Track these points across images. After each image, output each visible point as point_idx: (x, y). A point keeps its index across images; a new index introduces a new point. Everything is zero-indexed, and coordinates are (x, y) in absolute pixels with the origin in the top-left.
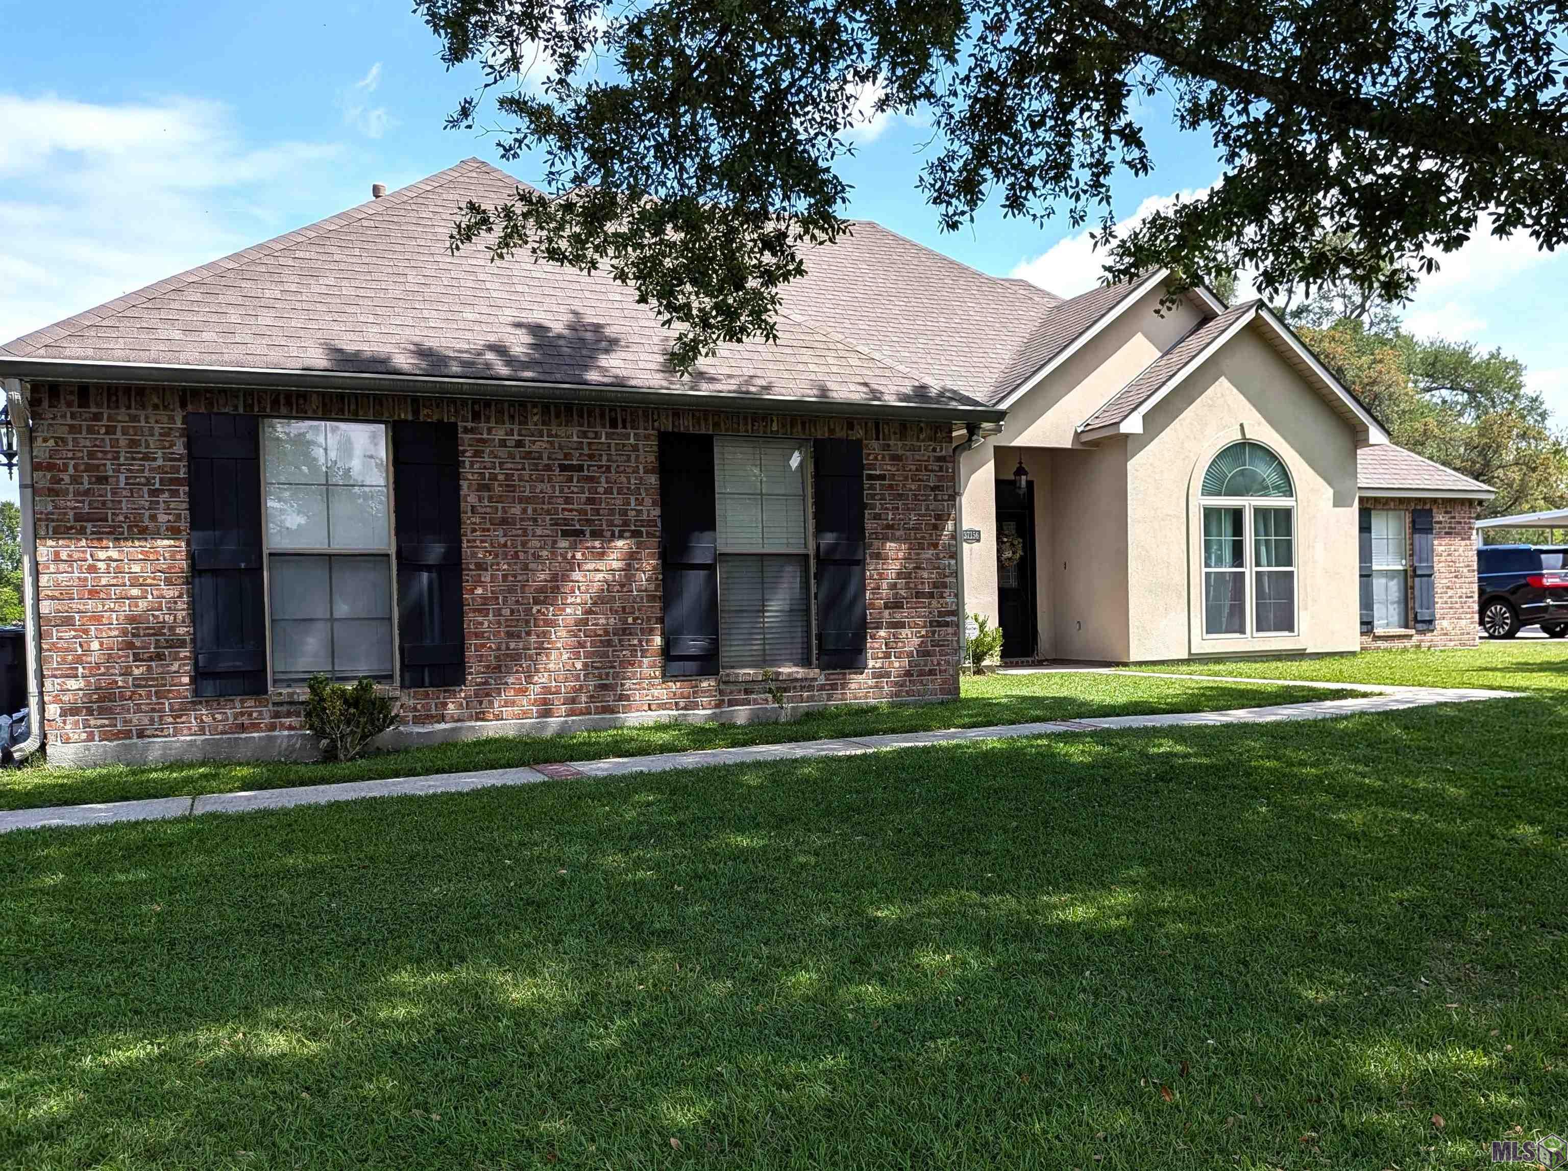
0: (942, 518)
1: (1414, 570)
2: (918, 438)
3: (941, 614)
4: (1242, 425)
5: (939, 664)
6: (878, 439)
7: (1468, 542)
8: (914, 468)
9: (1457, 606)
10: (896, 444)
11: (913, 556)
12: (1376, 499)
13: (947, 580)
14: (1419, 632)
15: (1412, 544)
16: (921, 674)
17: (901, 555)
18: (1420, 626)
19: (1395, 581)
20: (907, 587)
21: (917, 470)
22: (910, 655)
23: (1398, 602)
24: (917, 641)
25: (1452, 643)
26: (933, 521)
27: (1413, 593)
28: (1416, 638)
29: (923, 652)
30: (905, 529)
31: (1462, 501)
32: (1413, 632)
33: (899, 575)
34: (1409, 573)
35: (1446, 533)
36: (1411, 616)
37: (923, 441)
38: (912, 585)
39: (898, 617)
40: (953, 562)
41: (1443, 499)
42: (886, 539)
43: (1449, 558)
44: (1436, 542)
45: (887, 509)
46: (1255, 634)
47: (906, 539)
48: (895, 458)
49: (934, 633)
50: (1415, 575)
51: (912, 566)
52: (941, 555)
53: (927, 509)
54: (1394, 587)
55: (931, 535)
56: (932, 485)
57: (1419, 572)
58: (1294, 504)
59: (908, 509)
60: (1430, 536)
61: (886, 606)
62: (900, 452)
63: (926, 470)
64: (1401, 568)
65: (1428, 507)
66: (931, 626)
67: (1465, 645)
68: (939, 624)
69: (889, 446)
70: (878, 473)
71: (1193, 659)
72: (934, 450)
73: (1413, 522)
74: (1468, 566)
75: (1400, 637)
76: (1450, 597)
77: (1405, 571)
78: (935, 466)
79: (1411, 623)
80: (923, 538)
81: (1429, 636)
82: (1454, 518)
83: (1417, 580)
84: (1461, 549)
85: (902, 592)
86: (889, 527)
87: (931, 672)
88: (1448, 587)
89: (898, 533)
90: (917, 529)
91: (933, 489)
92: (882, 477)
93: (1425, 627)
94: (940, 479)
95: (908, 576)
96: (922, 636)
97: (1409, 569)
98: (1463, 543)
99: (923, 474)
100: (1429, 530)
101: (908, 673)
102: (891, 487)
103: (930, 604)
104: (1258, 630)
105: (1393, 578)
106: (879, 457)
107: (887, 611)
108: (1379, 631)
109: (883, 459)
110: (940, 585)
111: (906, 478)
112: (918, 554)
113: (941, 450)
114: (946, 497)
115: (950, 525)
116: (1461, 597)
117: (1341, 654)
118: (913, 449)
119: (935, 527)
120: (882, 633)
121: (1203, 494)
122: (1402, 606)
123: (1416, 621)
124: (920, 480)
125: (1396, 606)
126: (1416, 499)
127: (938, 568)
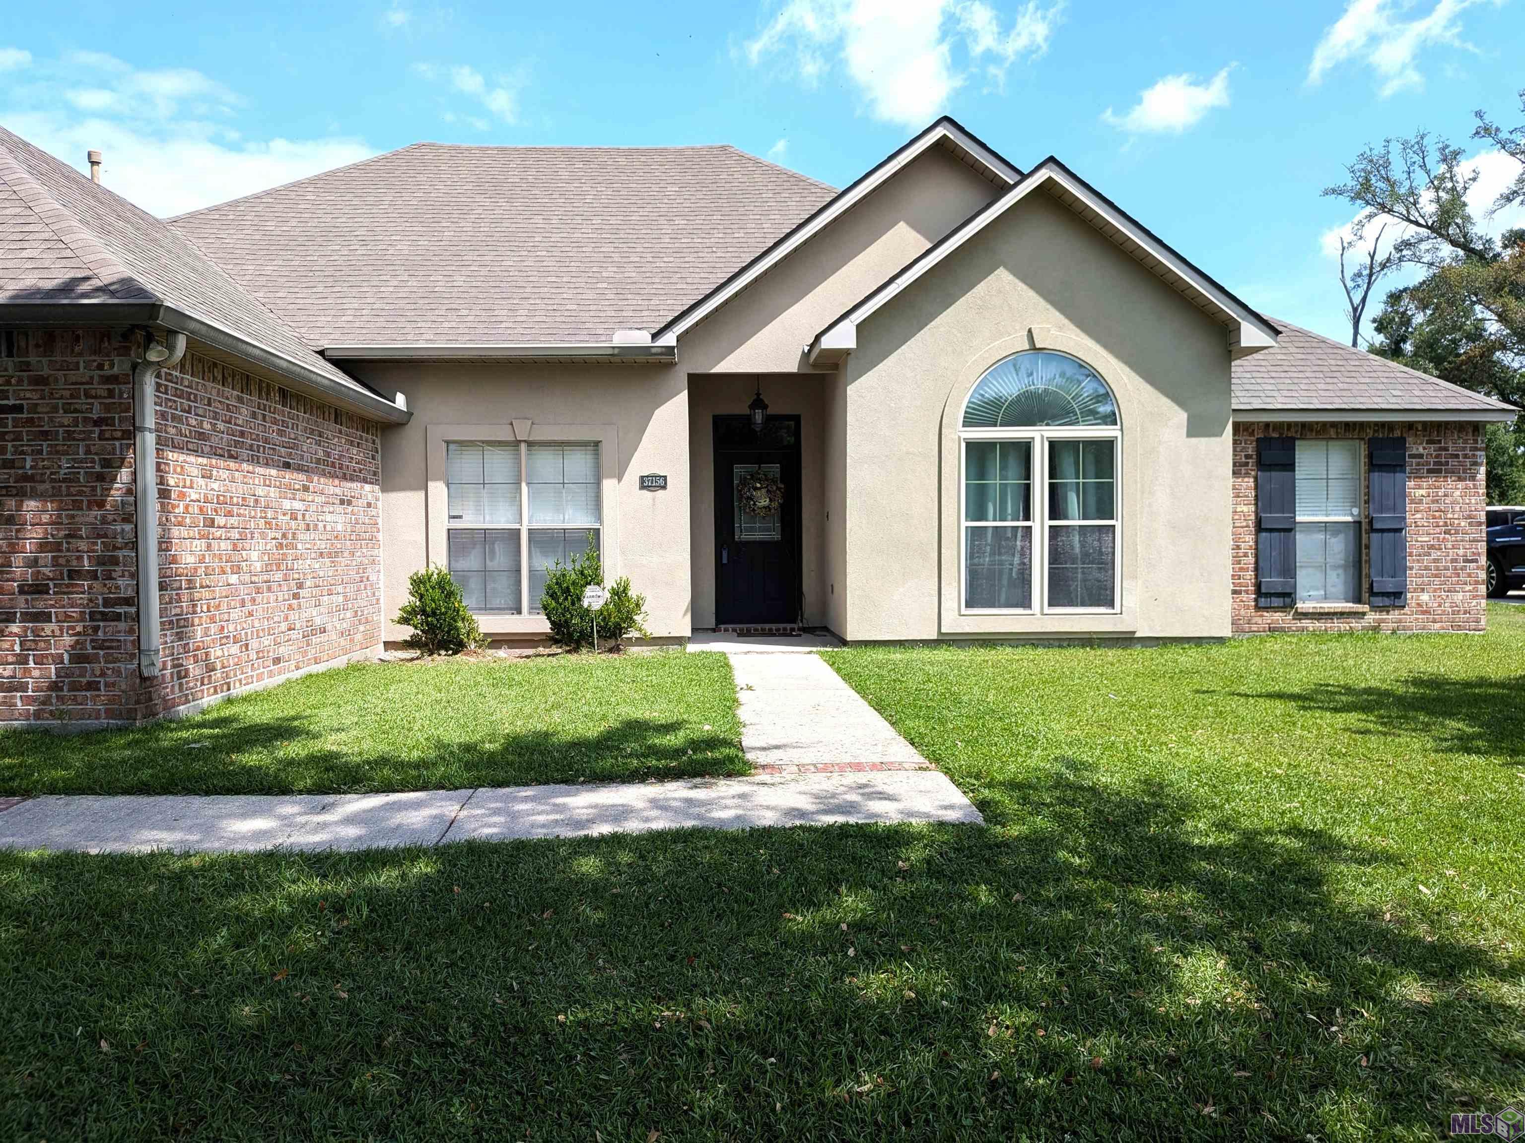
0: (112, 464)
1: (1371, 522)
2: (73, 351)
3: (107, 602)
4: (1030, 331)
5: (103, 674)
6: (10, 354)
7: (1470, 484)
8: (67, 393)
9: (1449, 573)
10: (40, 363)
11: (65, 521)
12: (1304, 425)
13: (120, 554)
14: (1374, 608)
15: (1368, 487)
16: (74, 687)
17: (45, 518)
18: (1378, 601)
19: (1341, 537)
20: (55, 562)
21: (72, 396)
22: (58, 659)
23: (1345, 567)
24: (68, 640)
25: (1437, 626)
26: (98, 469)
27: (1368, 554)
28: (1372, 617)
29: (79, 658)
30: (53, 481)
31: (1461, 427)
32: (1366, 608)
33: (43, 547)
34: (1364, 526)
35: (1430, 471)
36: (1365, 586)
37: (80, 354)
38: (62, 561)
39: (40, 605)
40: (128, 527)
41: (1424, 423)
42: (21, 495)
43: (1434, 506)
44: (1411, 484)
45: (23, 453)
46: (1047, 610)
47: (54, 495)
48: (40, 381)
49: (96, 629)
50: (1373, 530)
51: (62, 533)
52: (110, 518)
53: (88, 452)
54: (1339, 547)
55: (94, 489)
56: (95, 417)
57: (1377, 526)
58: (1118, 434)
59: (57, 452)
60: (1399, 476)
61: (22, 591)
62: (46, 372)
63: (87, 396)
64: (1349, 519)
65: (1397, 433)
66: (92, 619)
67: (1459, 628)
68: (105, 617)
69: (28, 364)
70: (11, 402)
71: (945, 641)
72: (100, 367)
73: (1370, 456)
74: (1470, 517)
75: (1341, 615)
76: (1435, 561)
77: (1359, 523)
78: (101, 389)
79: (1365, 596)
80: (80, 493)
81: (1394, 615)
82: (1446, 449)
83: (1375, 536)
84: (1458, 493)
85: (46, 571)
86: (26, 478)
87: (92, 686)
88: (1432, 547)
89: (41, 487)
90: (70, 481)
91: (97, 423)
92: (18, 409)
93: (1387, 601)
94: (108, 408)
95: (57, 547)
96: (78, 634)
97: (1364, 521)
98: (1460, 485)
99: (81, 402)
100: (1397, 466)
101: (55, 687)
102: (31, 421)
103: (90, 587)
104: (1051, 604)
105: (1335, 533)
106: (13, 381)
107: (22, 598)
108: (1301, 606)
109: (20, 381)
110: (108, 562)
111: (55, 409)
112: (73, 517)
113: (112, 366)
114: (119, 434)
115: (124, 475)
116: (1454, 561)
117: (1198, 641)
118: (66, 367)
119: (101, 477)
120: (15, 628)
121: (964, 426)
122: (1351, 571)
123: (1372, 593)
124: (76, 411)
125: (1341, 571)
126: (1376, 424)
127: (105, 536)
